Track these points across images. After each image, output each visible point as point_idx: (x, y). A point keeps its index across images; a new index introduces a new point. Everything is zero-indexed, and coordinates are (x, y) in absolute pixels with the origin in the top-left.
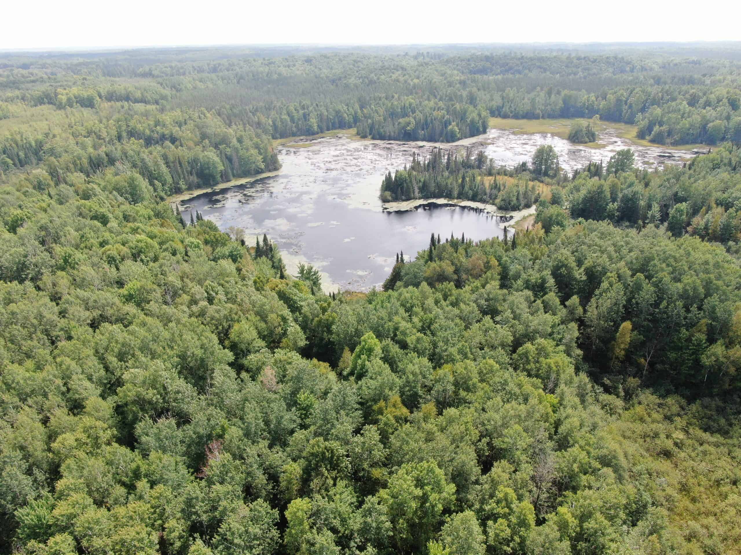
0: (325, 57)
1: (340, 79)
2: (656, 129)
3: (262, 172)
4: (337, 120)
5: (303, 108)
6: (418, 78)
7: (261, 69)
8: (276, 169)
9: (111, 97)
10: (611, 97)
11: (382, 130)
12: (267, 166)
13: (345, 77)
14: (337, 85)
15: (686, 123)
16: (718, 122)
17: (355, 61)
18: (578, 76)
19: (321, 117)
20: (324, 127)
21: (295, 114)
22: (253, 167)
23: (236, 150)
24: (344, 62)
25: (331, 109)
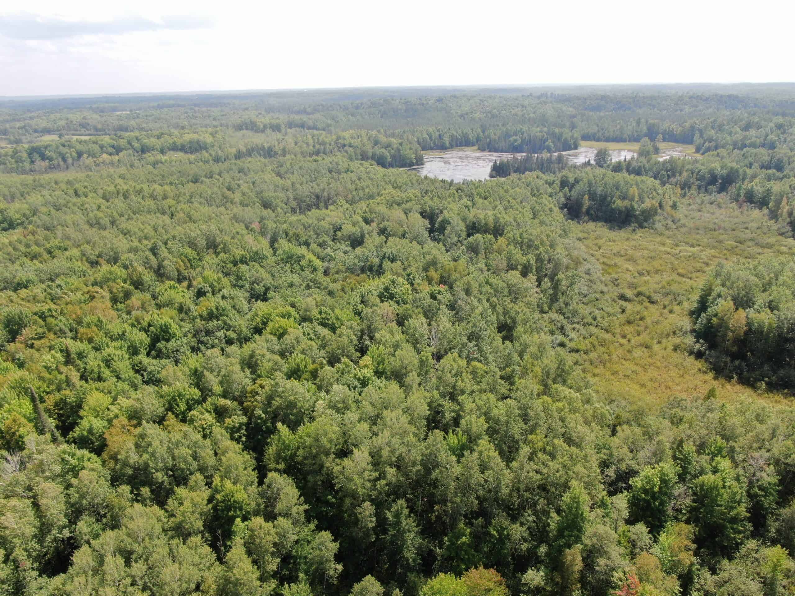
0: (455, 97)
1: (467, 114)
3: (414, 165)
4: (463, 140)
5: (438, 131)
6: (534, 113)
7: (400, 107)
8: (422, 164)
9: (291, 125)
11: (496, 145)
12: (417, 162)
13: (472, 112)
14: (464, 119)
17: (481, 100)
18: (683, 112)
19: (452, 136)
20: (454, 144)
21: (433, 134)
22: (408, 161)
23: (399, 150)
24: (471, 101)
25: (460, 132)
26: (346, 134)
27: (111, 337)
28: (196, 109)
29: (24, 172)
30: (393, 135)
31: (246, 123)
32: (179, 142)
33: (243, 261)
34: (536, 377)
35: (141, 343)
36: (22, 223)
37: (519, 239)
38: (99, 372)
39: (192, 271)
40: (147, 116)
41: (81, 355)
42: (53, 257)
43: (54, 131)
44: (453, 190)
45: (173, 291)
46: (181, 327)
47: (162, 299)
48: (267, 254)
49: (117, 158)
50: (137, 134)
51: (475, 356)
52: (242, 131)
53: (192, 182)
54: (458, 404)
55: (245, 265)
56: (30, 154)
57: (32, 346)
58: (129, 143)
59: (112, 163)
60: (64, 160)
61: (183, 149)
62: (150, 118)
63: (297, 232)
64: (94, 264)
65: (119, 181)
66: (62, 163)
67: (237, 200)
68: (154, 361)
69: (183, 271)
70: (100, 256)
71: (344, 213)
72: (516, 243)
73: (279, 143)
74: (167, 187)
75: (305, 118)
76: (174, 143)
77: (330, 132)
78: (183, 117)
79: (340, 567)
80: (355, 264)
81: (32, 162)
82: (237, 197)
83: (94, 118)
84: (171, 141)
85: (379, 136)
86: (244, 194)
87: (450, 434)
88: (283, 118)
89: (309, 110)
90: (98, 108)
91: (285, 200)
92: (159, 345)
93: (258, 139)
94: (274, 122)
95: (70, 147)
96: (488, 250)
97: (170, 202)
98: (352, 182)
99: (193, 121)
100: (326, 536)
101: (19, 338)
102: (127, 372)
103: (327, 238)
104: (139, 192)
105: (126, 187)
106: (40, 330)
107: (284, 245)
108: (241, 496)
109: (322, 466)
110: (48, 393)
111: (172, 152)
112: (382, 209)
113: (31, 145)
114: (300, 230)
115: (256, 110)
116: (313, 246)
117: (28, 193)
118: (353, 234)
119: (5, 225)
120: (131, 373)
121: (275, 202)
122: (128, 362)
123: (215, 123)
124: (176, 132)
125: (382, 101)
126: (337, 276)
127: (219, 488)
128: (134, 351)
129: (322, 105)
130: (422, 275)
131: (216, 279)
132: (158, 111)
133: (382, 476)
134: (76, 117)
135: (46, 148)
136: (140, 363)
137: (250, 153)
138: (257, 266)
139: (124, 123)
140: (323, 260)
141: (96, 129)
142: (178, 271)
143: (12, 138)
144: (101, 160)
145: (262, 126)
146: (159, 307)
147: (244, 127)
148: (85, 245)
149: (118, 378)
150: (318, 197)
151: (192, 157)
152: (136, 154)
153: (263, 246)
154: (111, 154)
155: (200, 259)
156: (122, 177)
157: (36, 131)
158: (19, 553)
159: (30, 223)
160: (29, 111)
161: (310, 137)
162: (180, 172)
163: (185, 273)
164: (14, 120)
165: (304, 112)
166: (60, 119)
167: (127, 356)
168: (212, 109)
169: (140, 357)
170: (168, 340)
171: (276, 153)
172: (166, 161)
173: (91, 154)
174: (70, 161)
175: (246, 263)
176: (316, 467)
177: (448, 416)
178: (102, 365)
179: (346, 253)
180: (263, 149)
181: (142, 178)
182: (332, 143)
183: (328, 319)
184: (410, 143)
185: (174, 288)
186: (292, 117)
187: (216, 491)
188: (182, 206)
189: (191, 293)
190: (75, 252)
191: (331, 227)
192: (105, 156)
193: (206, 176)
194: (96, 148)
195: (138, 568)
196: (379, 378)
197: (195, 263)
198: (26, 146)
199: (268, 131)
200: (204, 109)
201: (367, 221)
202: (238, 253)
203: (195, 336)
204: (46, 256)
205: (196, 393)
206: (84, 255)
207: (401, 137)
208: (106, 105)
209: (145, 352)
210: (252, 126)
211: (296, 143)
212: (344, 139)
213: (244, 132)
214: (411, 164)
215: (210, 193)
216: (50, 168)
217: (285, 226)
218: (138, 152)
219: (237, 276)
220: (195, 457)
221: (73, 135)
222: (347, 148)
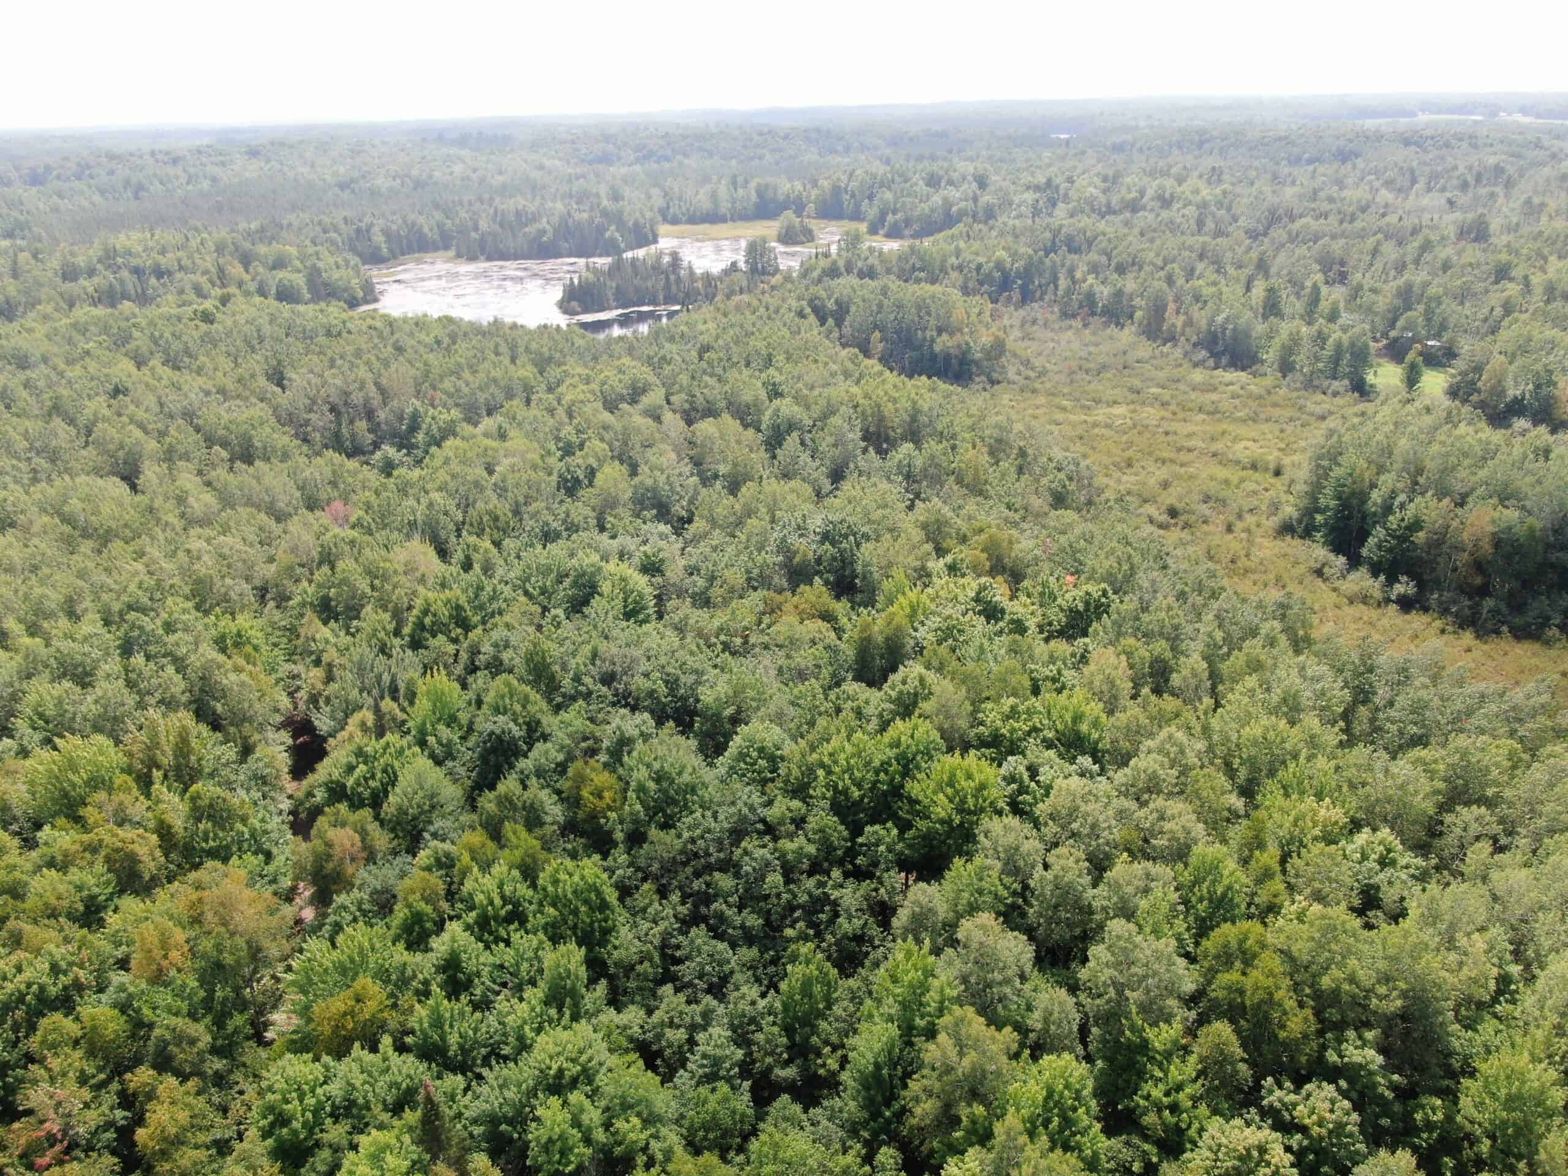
1: (351, 181)
2: (890, 218)
4: (412, 238)
6: (501, 173)
10: (825, 184)
11: (501, 246)
12: (364, 295)
15: (925, 207)
16: (963, 204)
19: (386, 233)
20: (398, 248)
22: (345, 296)
23: (318, 272)
214: (352, 302)
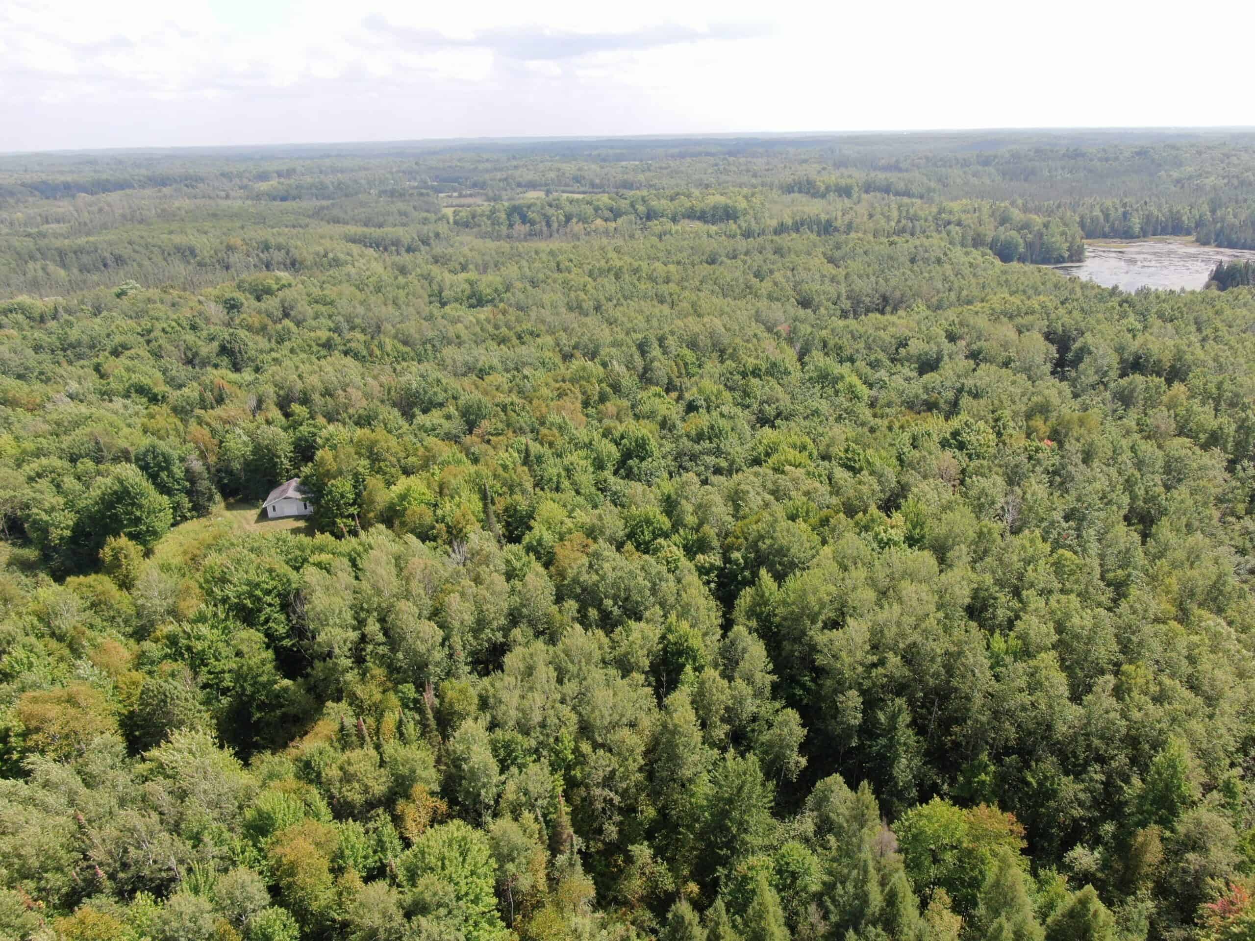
1: (1190, 178)
3: (1064, 262)
4: (1170, 224)
5: (1124, 205)
8: (1080, 261)
9: (868, 188)
11: (1234, 236)
12: (1070, 256)
13: (1200, 175)
14: (1183, 187)
19: (1148, 217)
20: (1150, 229)
21: (1112, 212)
22: (1055, 255)
23: (1041, 235)
24: (1204, 156)
25: (1165, 209)
26: (955, 206)
27: (576, 445)
28: (731, 159)
29: (499, 238)
30: (1038, 210)
31: (800, 183)
32: (699, 206)
33: (756, 373)
34: (1167, 593)
35: (609, 455)
36: (493, 300)
37: (1214, 390)
38: (558, 482)
39: (686, 380)
40: (661, 168)
41: (539, 459)
42: (523, 343)
43: (541, 185)
44: (1114, 302)
45: (657, 400)
46: (661, 445)
47: (645, 408)
48: (791, 369)
49: (613, 225)
50: (645, 193)
51: (1068, 542)
52: (792, 195)
53: (707, 262)
54: (1021, 601)
55: (757, 380)
56: (509, 215)
57: (488, 442)
58: (632, 205)
59: (606, 233)
60: (549, 225)
61: (702, 217)
62: (665, 172)
63: (840, 342)
64: (567, 357)
65: (612, 255)
66: (545, 229)
67: (764, 292)
68: (621, 481)
69: (675, 379)
70: (575, 347)
71: (919, 323)
72: (1206, 396)
73: (843, 215)
74: (672, 268)
75: (893, 177)
76: (692, 208)
77: (931, 201)
78: (710, 171)
79: (803, 761)
80: (917, 396)
81: (511, 226)
82: (766, 286)
83: (592, 170)
84: (688, 204)
85: (1012, 209)
86: (776, 284)
87: (997, 635)
88: (858, 176)
89: (902, 165)
90: (599, 155)
91: (835, 296)
92: (630, 462)
93: (815, 208)
94: (843, 182)
95: (558, 207)
96: (1151, 402)
97: (673, 287)
98: (945, 279)
99: (723, 177)
100: (792, 716)
101: (476, 431)
102: (588, 487)
103: (882, 356)
104: (636, 271)
105: (619, 264)
106: (500, 426)
107: (818, 359)
108: (696, 642)
109: (804, 633)
110: (500, 495)
111: (687, 221)
112: (982, 322)
113: (513, 202)
114: (846, 341)
115: (819, 163)
116: (860, 364)
117: (503, 264)
118: (926, 354)
119: (474, 301)
120: (593, 489)
121: (817, 300)
122: (591, 477)
123: (754, 181)
124: (696, 192)
125: (1032, 154)
126: (887, 410)
127: (673, 628)
128: (599, 465)
129: (927, 158)
130: (1020, 424)
131: (715, 391)
132: (678, 162)
133: (882, 662)
134: (570, 168)
135: (529, 207)
136: (605, 481)
137: (797, 227)
138: (773, 382)
139: (630, 177)
140: (871, 386)
141: (593, 185)
142: (670, 378)
143: (491, 194)
144: (593, 226)
145: (823, 188)
146: (637, 417)
147: (796, 189)
148: (561, 333)
149: (578, 492)
150: (885, 299)
151: (713, 229)
152: (639, 222)
153: (789, 357)
154: (606, 220)
155: (700, 366)
156: (617, 250)
157: (519, 185)
158: (456, 641)
159: (501, 300)
160: (514, 158)
161: (894, 206)
162: (692, 248)
163: (677, 382)
164: (496, 169)
165: (896, 167)
166: (551, 169)
167: (591, 469)
168: (755, 160)
169: (606, 472)
170: (642, 459)
171: (836, 230)
172: (677, 232)
173: (583, 219)
174: (555, 225)
175: (760, 376)
176: (796, 633)
177: (1002, 614)
178: (563, 474)
179: (908, 379)
180: (818, 223)
181: (643, 253)
182: (930, 218)
183: (855, 461)
184: (1066, 225)
185: (660, 396)
186: (872, 175)
187: (669, 630)
188: (687, 293)
189: (681, 407)
190: (549, 340)
191: (893, 341)
192: (599, 222)
193: (727, 256)
194: (590, 210)
195: (571, 688)
196: (910, 546)
197: (693, 370)
198: (506, 204)
199: (832, 196)
200: (742, 160)
201: (952, 338)
202: (751, 362)
203: (675, 459)
204: (515, 341)
205: (665, 523)
206: (558, 345)
207: (1050, 213)
208: (611, 151)
209: (612, 469)
210: (808, 188)
211: (871, 216)
212: (951, 212)
213: (796, 195)
214: (1060, 260)
215: (729, 280)
216: (530, 235)
217: (824, 333)
218: (641, 219)
219: (744, 391)
220: (654, 591)
221: (564, 192)
222: (951, 227)
